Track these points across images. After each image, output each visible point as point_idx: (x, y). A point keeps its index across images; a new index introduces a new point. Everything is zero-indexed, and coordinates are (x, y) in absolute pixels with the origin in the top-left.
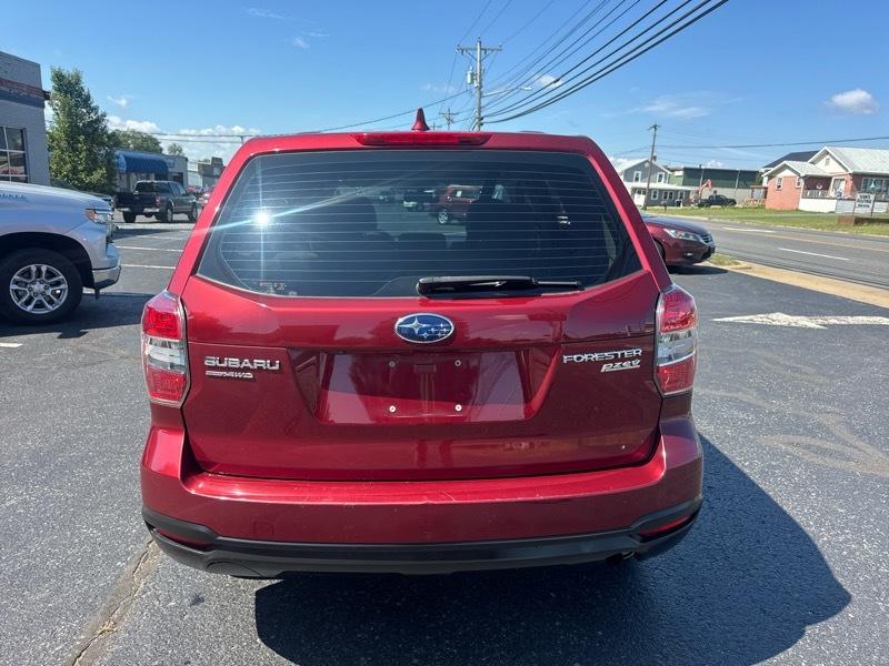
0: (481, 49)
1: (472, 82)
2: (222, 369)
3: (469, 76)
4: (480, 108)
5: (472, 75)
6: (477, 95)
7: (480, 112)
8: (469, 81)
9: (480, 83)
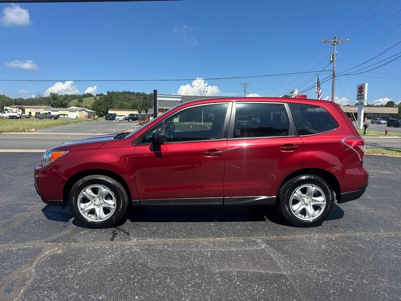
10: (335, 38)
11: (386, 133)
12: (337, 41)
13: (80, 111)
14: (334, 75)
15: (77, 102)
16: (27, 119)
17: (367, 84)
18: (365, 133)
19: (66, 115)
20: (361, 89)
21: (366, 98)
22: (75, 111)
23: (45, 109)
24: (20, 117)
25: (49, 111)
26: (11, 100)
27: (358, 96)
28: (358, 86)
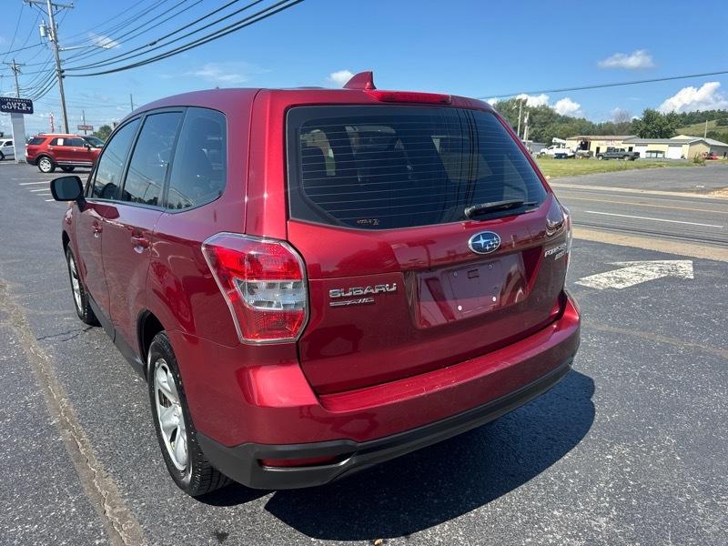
0: (52, 4)
1: (46, 36)
2: (347, 298)
3: (42, 30)
4: (59, 62)
5: (45, 28)
6: (55, 49)
7: (59, 66)
8: (43, 34)
9: (55, 37)
13: (691, 144)
15: (714, 126)
16: (585, 159)
19: (661, 152)
22: (680, 145)
23: (625, 141)
24: (574, 156)
25: (631, 146)
26: (593, 126)
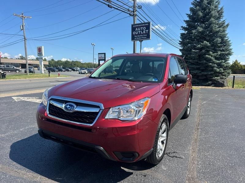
10: (22, 14)
11: (59, 75)
12: (24, 17)
14: (25, 39)
17: (43, 47)
18: (49, 76)
20: (40, 50)
21: (43, 55)
27: (38, 53)
28: (38, 48)
